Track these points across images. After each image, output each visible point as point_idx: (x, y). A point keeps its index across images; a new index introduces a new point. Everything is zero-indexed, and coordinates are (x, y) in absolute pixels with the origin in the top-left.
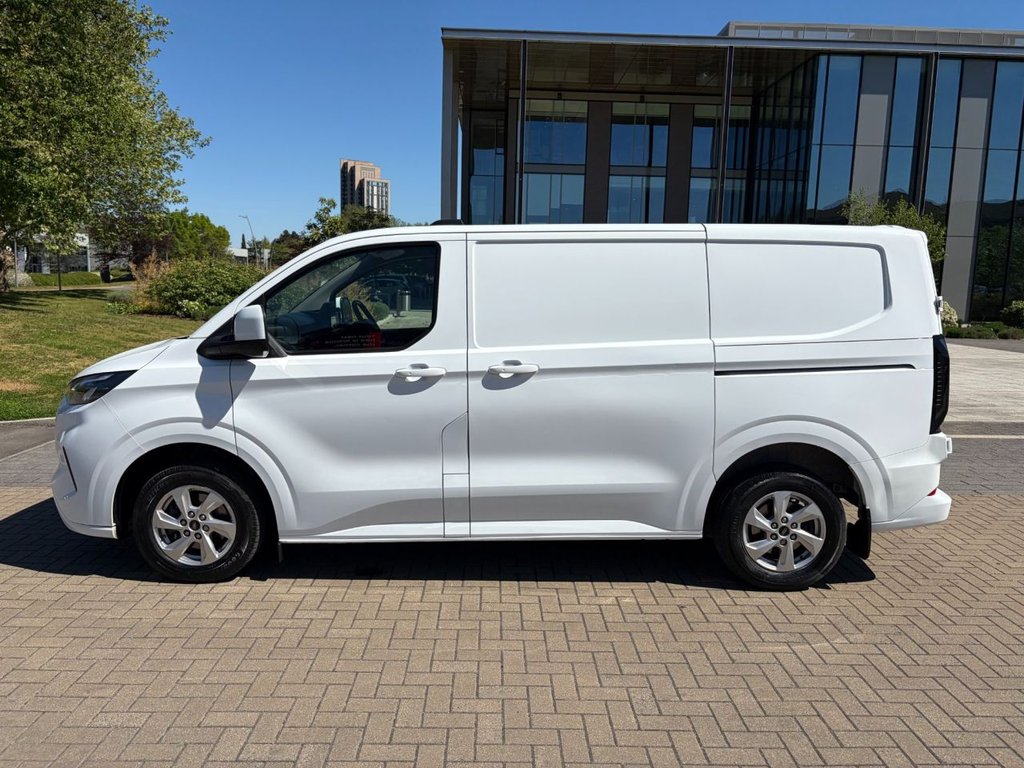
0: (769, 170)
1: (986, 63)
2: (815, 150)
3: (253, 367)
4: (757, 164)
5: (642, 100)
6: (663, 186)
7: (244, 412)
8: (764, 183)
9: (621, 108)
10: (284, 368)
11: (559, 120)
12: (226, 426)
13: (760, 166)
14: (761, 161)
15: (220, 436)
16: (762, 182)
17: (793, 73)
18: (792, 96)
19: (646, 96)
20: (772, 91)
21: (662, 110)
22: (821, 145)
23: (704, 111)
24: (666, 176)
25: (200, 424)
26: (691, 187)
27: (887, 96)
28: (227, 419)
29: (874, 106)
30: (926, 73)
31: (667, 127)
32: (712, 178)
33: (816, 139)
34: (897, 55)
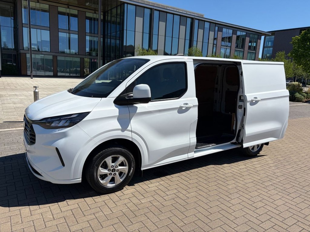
0: (111, 36)
1: (164, 13)
2: (125, 31)
3: (137, 107)
4: (106, 34)
5: (68, 8)
6: (77, 37)
7: (135, 124)
8: (109, 40)
9: (61, 9)
10: (147, 107)
11: (38, 10)
12: (129, 131)
13: (107, 34)
14: (107, 32)
15: (127, 135)
16: (108, 39)
17: (117, 7)
18: (117, 15)
19: (69, 6)
20: (110, 12)
21: (75, 12)
22: (126, 30)
23: (89, 15)
24: (78, 34)
25: (120, 131)
26: (86, 39)
27: (142, 18)
28: (129, 128)
29: (139, 20)
30: (151, 14)
31: (77, 18)
32: (90, 36)
33: (125, 28)
34: (144, 7)
